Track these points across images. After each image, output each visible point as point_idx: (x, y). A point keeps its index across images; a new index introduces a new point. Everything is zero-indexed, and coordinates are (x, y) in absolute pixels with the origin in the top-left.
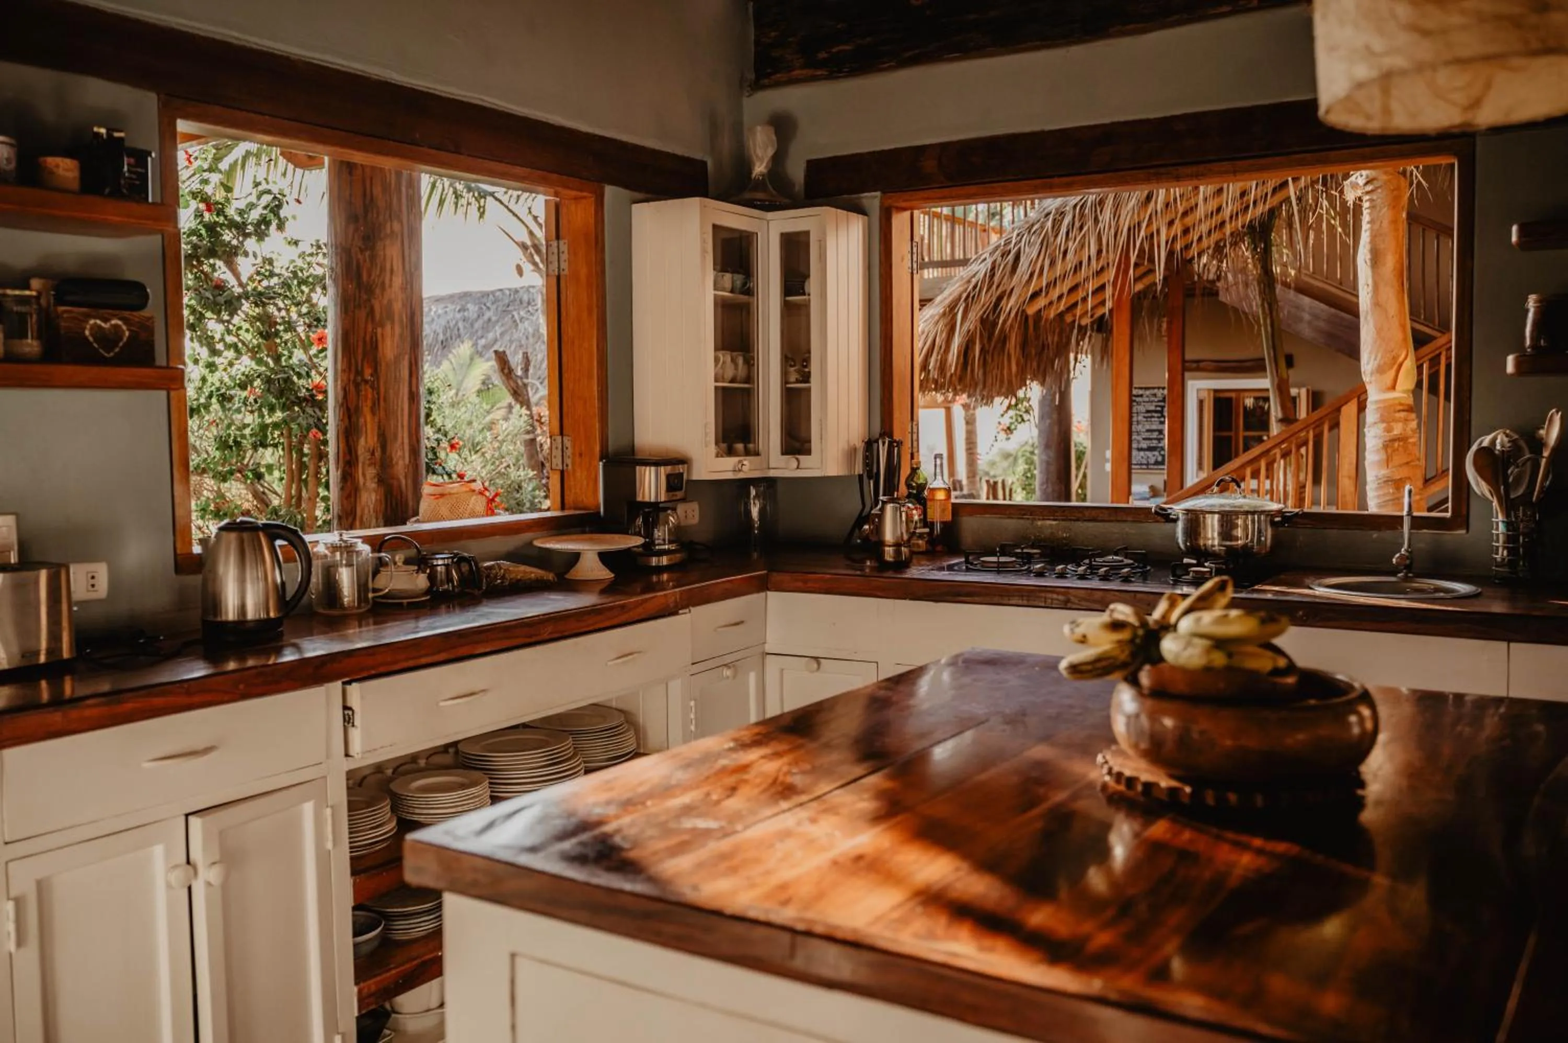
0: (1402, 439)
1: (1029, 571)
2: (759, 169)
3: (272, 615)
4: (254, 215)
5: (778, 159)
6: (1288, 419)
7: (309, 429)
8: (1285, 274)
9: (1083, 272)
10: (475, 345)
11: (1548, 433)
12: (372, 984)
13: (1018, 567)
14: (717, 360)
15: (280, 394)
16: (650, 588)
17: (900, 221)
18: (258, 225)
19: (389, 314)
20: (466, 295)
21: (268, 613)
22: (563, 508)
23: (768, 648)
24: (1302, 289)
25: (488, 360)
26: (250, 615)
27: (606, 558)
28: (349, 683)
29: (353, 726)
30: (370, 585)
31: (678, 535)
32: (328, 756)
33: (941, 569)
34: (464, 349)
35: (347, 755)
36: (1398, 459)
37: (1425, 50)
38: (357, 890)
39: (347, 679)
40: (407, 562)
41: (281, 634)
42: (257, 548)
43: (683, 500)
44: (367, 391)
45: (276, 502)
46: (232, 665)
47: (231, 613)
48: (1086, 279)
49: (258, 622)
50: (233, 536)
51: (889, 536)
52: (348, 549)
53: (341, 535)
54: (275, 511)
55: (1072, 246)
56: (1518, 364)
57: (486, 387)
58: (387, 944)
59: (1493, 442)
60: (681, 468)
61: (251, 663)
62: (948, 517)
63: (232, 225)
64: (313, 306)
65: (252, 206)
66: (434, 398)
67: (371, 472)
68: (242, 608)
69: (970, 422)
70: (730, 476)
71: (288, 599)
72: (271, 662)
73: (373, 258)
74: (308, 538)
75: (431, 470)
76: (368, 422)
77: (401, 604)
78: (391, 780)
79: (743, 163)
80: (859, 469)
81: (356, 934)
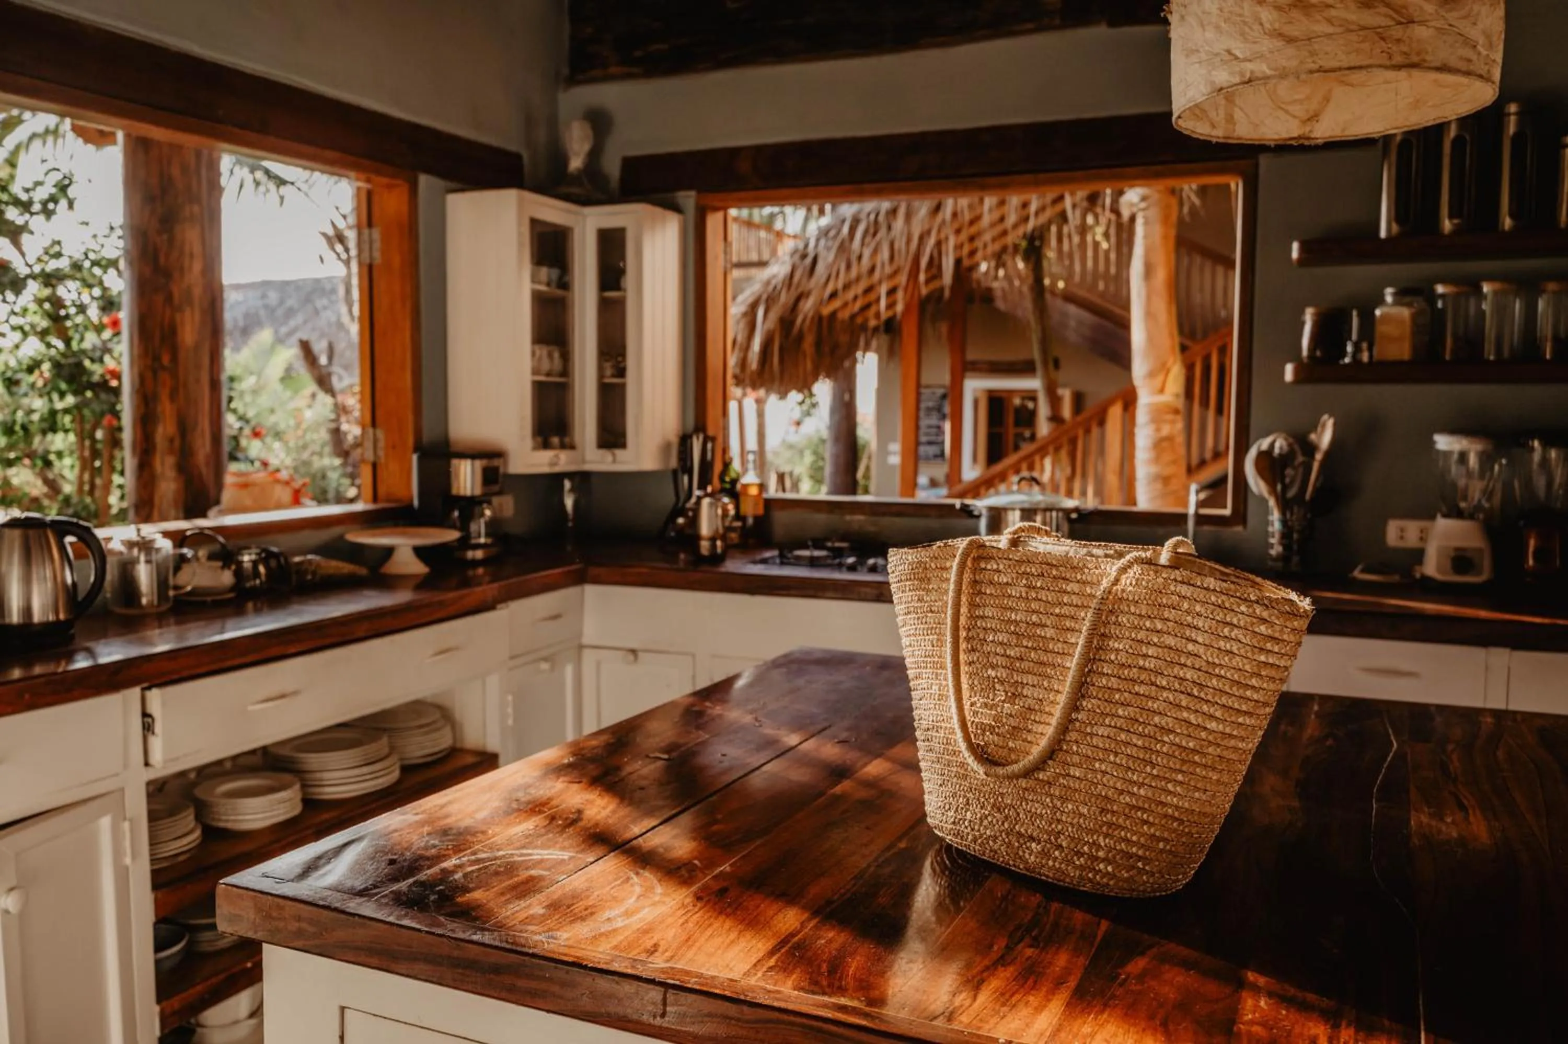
0: (1170, 439)
1: (840, 566)
2: (576, 163)
3: (62, 616)
4: (40, 194)
5: (595, 155)
6: (1055, 418)
7: (102, 414)
8: (1054, 284)
9: (877, 274)
10: (276, 332)
11: (1320, 436)
12: (176, 1002)
13: (829, 561)
14: (533, 354)
15: (70, 380)
16: (466, 583)
17: (713, 221)
18: (45, 204)
19: (188, 298)
20: (266, 284)
21: (57, 613)
22: (375, 499)
23: (586, 640)
24: (1068, 297)
25: (291, 347)
26: (37, 618)
27: (419, 551)
28: (149, 688)
29: (153, 733)
30: (171, 582)
31: (493, 526)
32: (126, 766)
33: (755, 562)
34: (265, 336)
35: (147, 764)
36: (1167, 457)
37: (1288, 58)
38: (158, 904)
39: (145, 685)
40: (211, 557)
41: (72, 638)
42: (45, 547)
43: (500, 493)
44: (164, 377)
45: (68, 489)
46: (17, 673)
47: (15, 617)
48: (880, 282)
49: (45, 625)
50: (16, 533)
51: (705, 529)
52: (146, 546)
53: (139, 530)
54: (67, 501)
55: (867, 253)
56: (1297, 372)
57: (287, 377)
58: (191, 957)
59: (1272, 445)
60: (496, 462)
61: (38, 670)
62: (760, 511)
63: (17, 202)
64: (105, 289)
65: (38, 184)
66: (236, 385)
67: (170, 461)
68: (27, 610)
69: (761, 415)
70: (546, 470)
71: (80, 598)
72: (60, 670)
73: (171, 240)
74: (100, 533)
75: (233, 458)
76: (166, 409)
77: (204, 602)
78: (194, 784)
79: (559, 157)
80: (674, 463)
81: (158, 948)
